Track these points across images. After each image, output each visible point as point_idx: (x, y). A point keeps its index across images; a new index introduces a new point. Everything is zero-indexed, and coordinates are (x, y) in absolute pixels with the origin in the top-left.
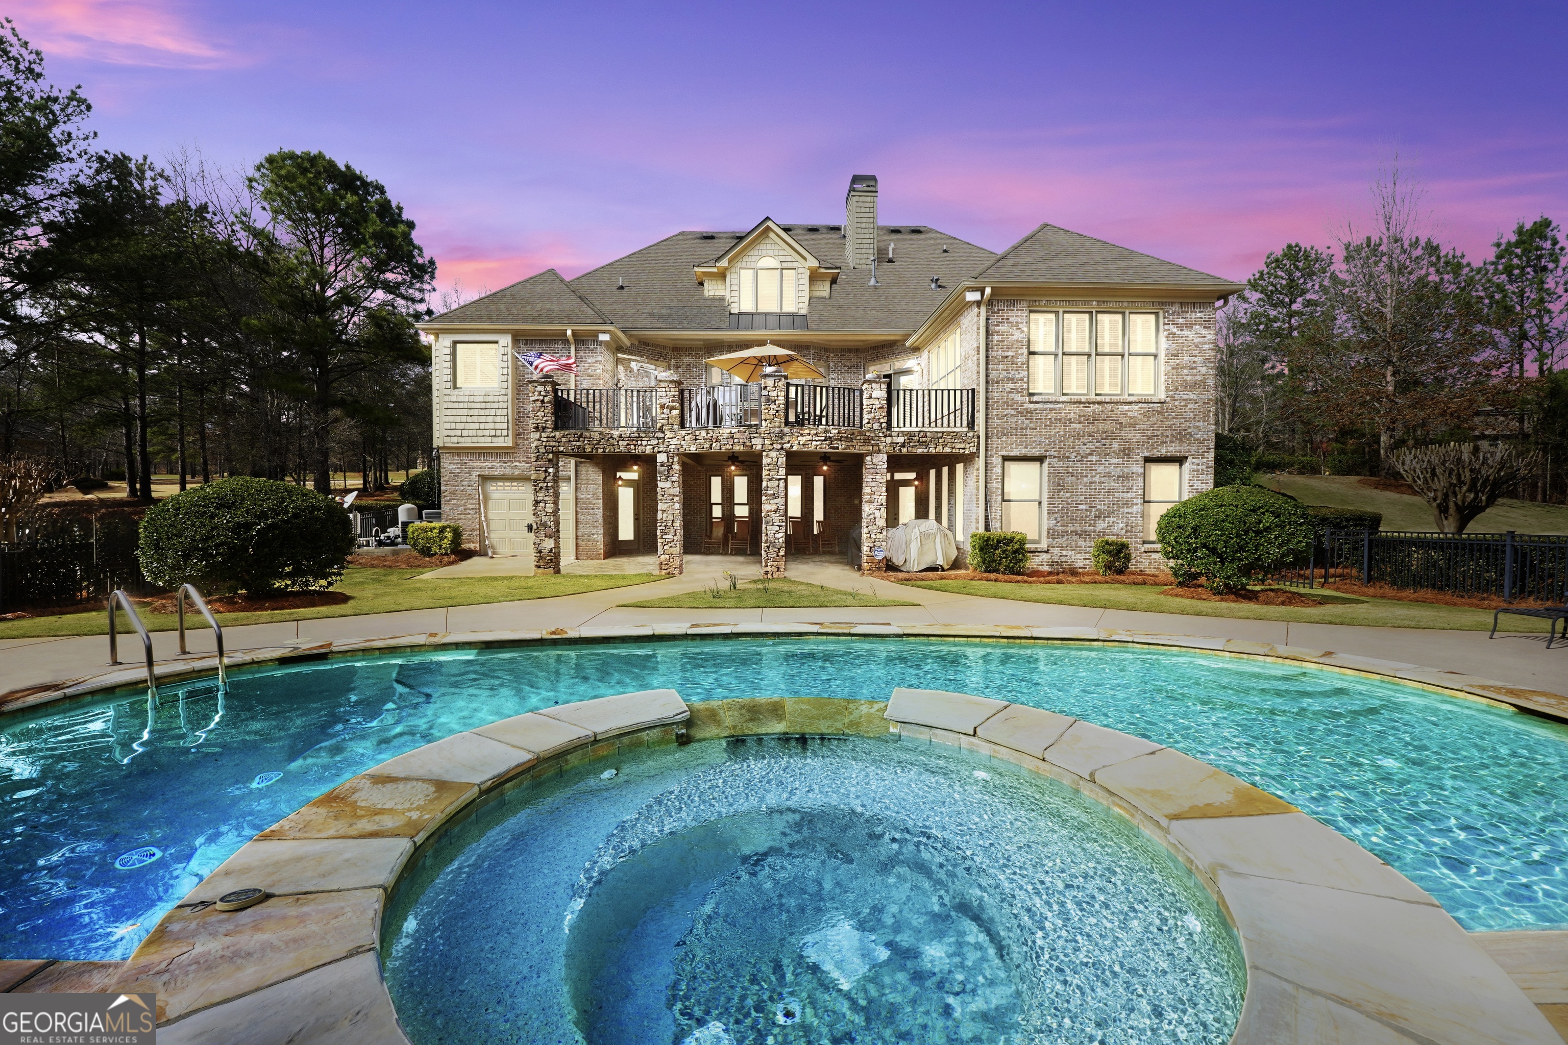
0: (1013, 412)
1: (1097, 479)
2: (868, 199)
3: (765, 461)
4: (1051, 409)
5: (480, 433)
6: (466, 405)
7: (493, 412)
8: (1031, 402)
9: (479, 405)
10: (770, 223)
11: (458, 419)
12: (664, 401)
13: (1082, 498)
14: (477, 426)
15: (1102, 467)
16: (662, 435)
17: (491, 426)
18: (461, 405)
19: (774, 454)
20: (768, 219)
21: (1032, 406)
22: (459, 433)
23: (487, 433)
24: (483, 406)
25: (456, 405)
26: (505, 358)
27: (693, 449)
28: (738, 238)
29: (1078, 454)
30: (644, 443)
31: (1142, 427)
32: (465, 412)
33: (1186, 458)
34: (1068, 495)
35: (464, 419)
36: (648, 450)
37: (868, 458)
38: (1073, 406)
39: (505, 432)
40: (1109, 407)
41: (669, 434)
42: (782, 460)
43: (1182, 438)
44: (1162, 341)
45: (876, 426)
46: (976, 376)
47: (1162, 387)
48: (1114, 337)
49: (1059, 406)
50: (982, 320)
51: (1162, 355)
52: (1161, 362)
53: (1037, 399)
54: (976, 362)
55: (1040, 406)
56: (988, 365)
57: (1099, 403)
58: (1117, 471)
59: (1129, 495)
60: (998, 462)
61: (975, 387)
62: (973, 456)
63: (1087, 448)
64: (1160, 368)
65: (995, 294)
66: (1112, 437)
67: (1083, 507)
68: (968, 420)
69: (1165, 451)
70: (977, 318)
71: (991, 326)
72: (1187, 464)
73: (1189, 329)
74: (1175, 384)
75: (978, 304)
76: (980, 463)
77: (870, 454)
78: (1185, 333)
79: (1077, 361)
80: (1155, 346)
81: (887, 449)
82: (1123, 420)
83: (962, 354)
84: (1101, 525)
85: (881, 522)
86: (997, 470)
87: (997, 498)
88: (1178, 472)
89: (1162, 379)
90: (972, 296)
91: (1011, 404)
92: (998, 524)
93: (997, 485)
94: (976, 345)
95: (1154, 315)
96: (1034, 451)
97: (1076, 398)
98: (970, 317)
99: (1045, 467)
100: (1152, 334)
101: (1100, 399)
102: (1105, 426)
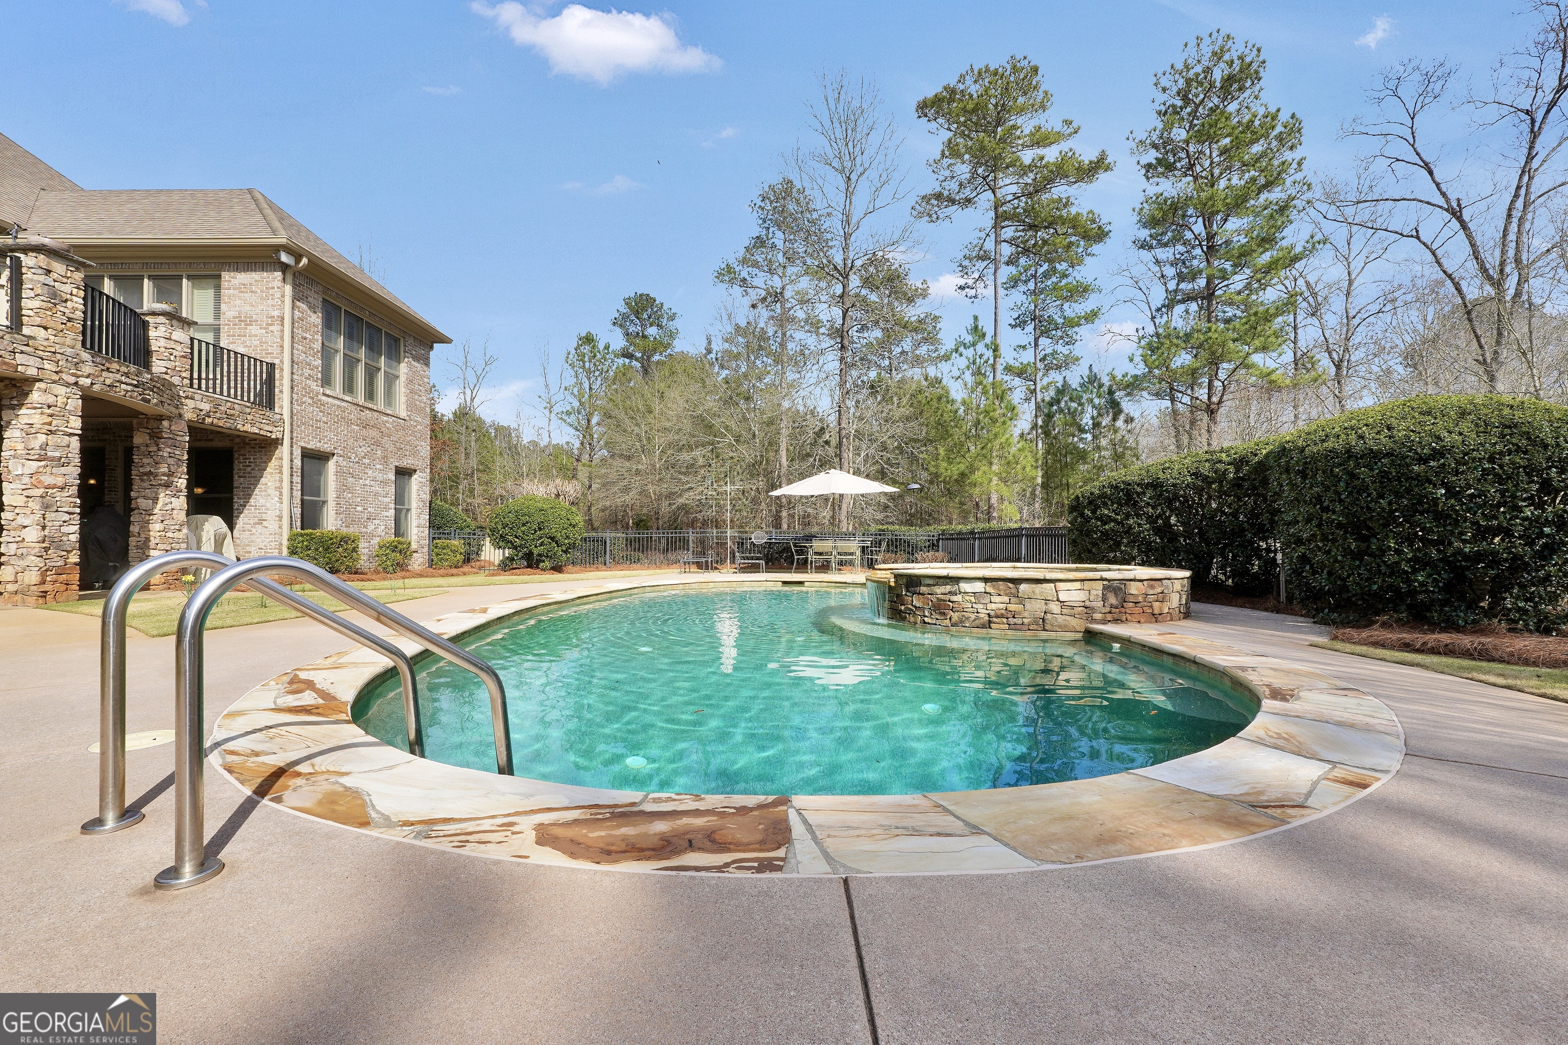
0: (310, 401)
1: (367, 482)
3: (36, 397)
4: (339, 407)
8: (324, 394)
13: (359, 500)
15: (371, 472)
19: (62, 389)
21: (324, 398)
29: (357, 456)
31: (395, 439)
33: (415, 471)
34: (350, 495)
37: (165, 423)
38: (354, 407)
40: (376, 414)
42: (77, 403)
43: (414, 453)
44: (403, 365)
45: (176, 380)
46: (275, 350)
47: (403, 407)
48: (374, 349)
49: (344, 404)
50: (288, 289)
51: (403, 378)
52: (402, 384)
53: (328, 392)
54: (277, 334)
55: (330, 400)
56: (293, 342)
57: (370, 409)
58: (380, 477)
59: (387, 500)
60: (298, 453)
61: (277, 361)
62: (276, 443)
63: (362, 451)
64: (401, 389)
65: (306, 268)
66: (378, 444)
67: (359, 509)
68: (267, 399)
69: (406, 463)
70: (280, 284)
71: (296, 298)
72: (415, 477)
73: (418, 361)
74: (411, 406)
75: (284, 268)
76: (284, 451)
77: (169, 418)
78: (416, 364)
79: (350, 363)
80: (397, 368)
81: (189, 415)
82: (383, 429)
83: (228, 311)
84: (371, 527)
85: (182, 516)
86: (298, 462)
87: (298, 494)
88: (409, 484)
89: (403, 399)
90: (284, 258)
91: (308, 392)
92: (299, 524)
93: (297, 479)
94: (276, 313)
95: (397, 340)
96: (326, 447)
97: (355, 401)
98: (255, 276)
99: (331, 465)
100: (395, 356)
101: (370, 406)
102: (373, 433)
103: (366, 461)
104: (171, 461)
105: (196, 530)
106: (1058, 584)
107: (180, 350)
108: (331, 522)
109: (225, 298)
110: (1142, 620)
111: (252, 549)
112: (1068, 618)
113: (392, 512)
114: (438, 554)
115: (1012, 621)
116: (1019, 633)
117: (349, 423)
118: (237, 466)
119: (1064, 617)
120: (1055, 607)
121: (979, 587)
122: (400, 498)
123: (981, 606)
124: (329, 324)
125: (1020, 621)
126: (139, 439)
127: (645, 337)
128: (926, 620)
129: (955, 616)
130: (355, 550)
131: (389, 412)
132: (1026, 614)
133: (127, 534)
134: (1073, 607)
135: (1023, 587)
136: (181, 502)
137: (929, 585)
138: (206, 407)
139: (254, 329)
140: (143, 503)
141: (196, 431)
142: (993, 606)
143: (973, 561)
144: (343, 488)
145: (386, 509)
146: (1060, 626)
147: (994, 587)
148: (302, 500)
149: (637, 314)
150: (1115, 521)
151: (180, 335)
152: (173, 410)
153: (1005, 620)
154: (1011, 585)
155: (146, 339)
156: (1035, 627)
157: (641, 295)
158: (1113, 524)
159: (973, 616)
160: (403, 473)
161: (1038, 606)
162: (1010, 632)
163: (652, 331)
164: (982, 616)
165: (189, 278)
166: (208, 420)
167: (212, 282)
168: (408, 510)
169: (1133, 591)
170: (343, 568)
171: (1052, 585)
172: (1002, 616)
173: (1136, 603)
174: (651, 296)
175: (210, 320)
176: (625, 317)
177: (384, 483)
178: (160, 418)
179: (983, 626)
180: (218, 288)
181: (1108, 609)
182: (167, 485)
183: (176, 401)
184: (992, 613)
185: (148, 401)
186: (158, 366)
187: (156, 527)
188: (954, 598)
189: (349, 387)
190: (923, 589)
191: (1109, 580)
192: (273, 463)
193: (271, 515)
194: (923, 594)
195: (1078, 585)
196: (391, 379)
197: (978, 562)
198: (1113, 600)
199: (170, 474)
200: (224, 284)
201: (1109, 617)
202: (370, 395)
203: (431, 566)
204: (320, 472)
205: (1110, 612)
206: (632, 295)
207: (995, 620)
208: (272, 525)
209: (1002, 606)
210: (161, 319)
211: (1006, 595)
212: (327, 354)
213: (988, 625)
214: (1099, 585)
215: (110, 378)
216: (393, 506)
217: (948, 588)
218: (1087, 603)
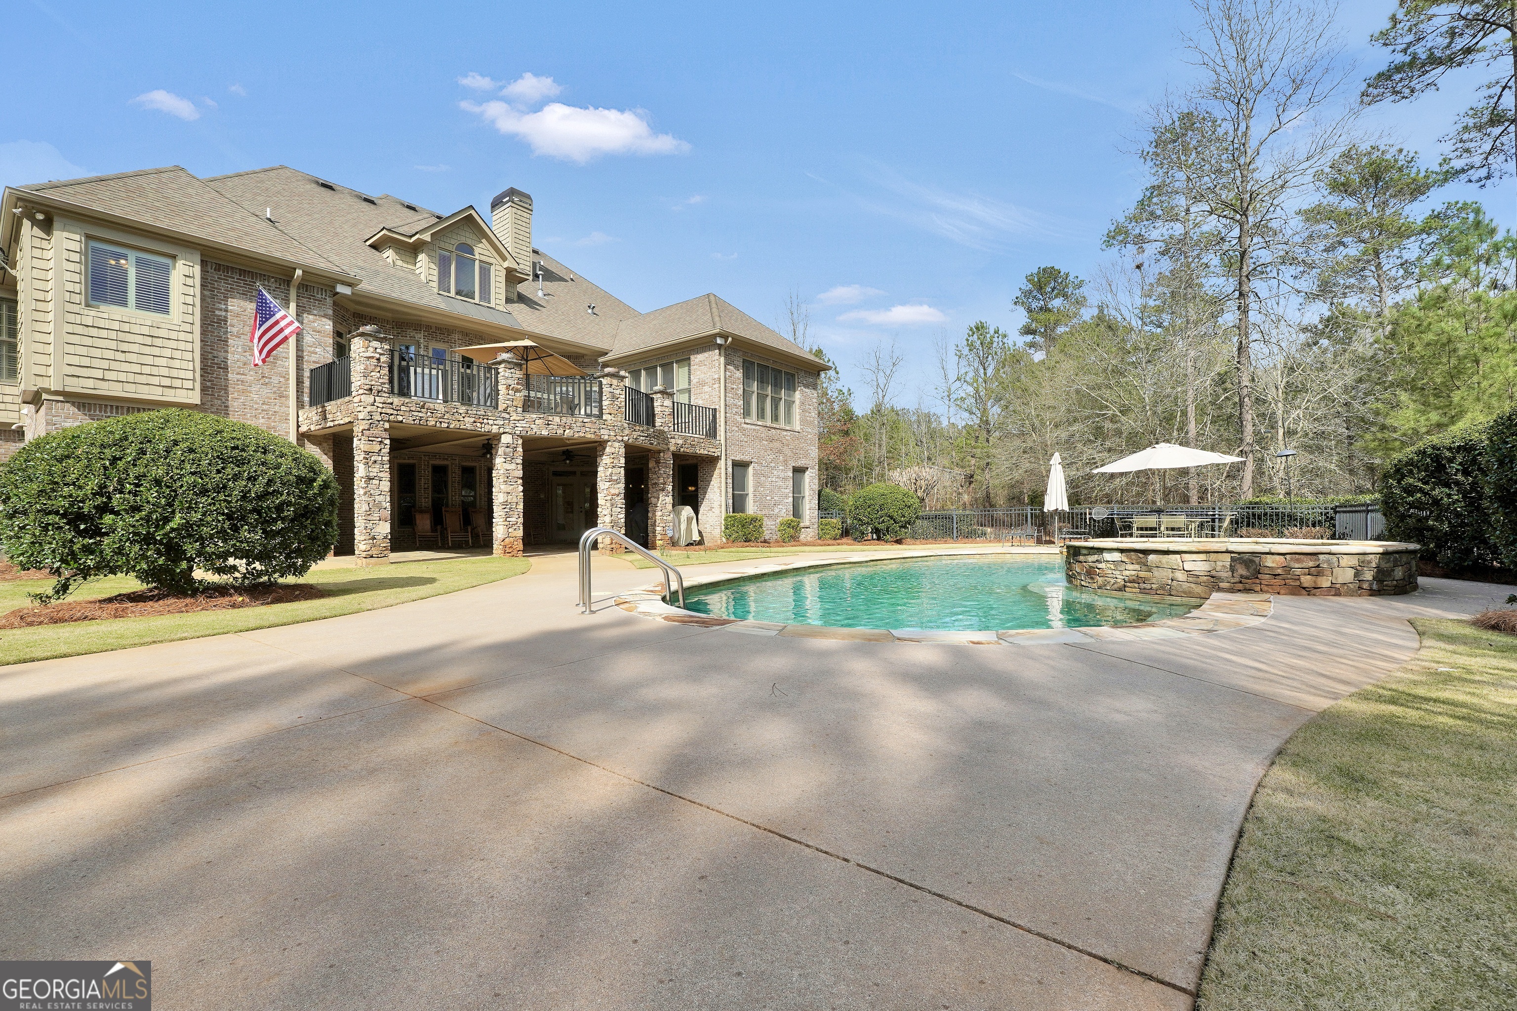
0: (737, 429)
1: (774, 479)
2: (525, 215)
3: (608, 450)
4: (754, 430)
5: (143, 379)
6: (113, 335)
7: (168, 353)
8: (745, 423)
9: (140, 339)
10: (472, 212)
11: (97, 353)
12: (510, 382)
13: (768, 492)
14: (137, 368)
15: (776, 472)
16: (507, 416)
17: (165, 372)
18: (104, 334)
19: (617, 444)
20: (471, 207)
21: (745, 426)
22: (99, 374)
23: (155, 381)
24: (148, 341)
25: (94, 332)
26: (190, 281)
27: (545, 433)
28: (438, 217)
29: (766, 462)
30: (491, 422)
31: (792, 447)
32: (113, 345)
33: (807, 469)
34: (763, 489)
35: (110, 354)
36: (495, 429)
37: (662, 454)
38: (764, 429)
39: (189, 384)
40: (779, 431)
41: (514, 417)
42: (623, 450)
43: (806, 456)
44: (797, 393)
45: (666, 429)
46: (717, 400)
47: (798, 423)
48: (777, 386)
49: (758, 427)
50: (722, 359)
51: (797, 402)
52: (797, 407)
53: (747, 421)
54: (717, 389)
55: (749, 426)
56: (725, 392)
57: (775, 428)
58: (782, 475)
59: (787, 491)
60: (730, 463)
61: (717, 407)
62: (718, 458)
63: (769, 458)
64: (796, 410)
65: (731, 343)
66: (780, 452)
67: (768, 498)
68: (712, 433)
69: (800, 463)
70: (717, 357)
71: (726, 364)
72: (807, 473)
73: (808, 388)
74: (803, 421)
75: (720, 347)
76: (721, 464)
77: (664, 451)
78: (807, 390)
79: (761, 398)
80: (793, 396)
81: (673, 448)
82: (784, 441)
83: (694, 380)
84: (776, 510)
85: (670, 507)
86: (730, 470)
87: (730, 490)
88: (803, 478)
89: (798, 417)
90: (719, 341)
91: (736, 423)
92: (731, 510)
93: (730, 481)
94: (716, 376)
95: (793, 375)
96: (747, 458)
97: (765, 424)
98: (706, 354)
99: (751, 470)
100: (792, 388)
101: (775, 426)
102: (777, 445)
103: (773, 465)
104: (665, 476)
105: (678, 514)
106: (1183, 555)
107: (668, 411)
108: (751, 509)
109: (692, 372)
110: (1282, 591)
111: (707, 526)
112: (1193, 585)
113: (791, 499)
114: (822, 530)
115: (1142, 586)
116: (1149, 597)
117: (762, 439)
118: (700, 474)
119: (1188, 585)
120: (1180, 576)
121: (1117, 556)
122: (797, 488)
123: (1118, 573)
124: (747, 376)
125: (1148, 587)
126: (651, 464)
127: (1048, 310)
128: (1083, 583)
129: (1100, 580)
130: (761, 526)
131: (788, 428)
132: (1154, 581)
133: (647, 518)
134: (1198, 576)
135: (1151, 557)
136: (669, 499)
137: (1085, 555)
138: (680, 442)
139: (706, 389)
140: (653, 500)
141: (676, 456)
142: (1127, 573)
143: (1367, 539)
144: (758, 485)
145: (787, 497)
146: (1185, 593)
147: (1127, 557)
148: (733, 494)
149: (1040, 288)
150: (1421, 490)
151: (668, 403)
152: (665, 446)
153: (1136, 585)
154: (1141, 555)
155: (653, 408)
156: (1162, 592)
157: (1044, 270)
158: (1419, 495)
159: (1113, 581)
160: (799, 471)
161: (1165, 574)
162: (1140, 595)
163: (1057, 303)
164: (1119, 580)
165: (677, 362)
166: (682, 450)
167: (686, 363)
168: (803, 497)
169: (1269, 564)
170: (753, 538)
171: (1178, 556)
172: (1133, 581)
173: (1275, 575)
174: (1056, 268)
175: (686, 386)
176: (1027, 294)
177: (785, 479)
178: (659, 452)
179: (1120, 590)
180: (689, 365)
181: (1237, 580)
182: (663, 490)
183: (666, 440)
184: (1127, 579)
185: (652, 444)
186: (658, 421)
187: (659, 514)
188: (1100, 566)
189: (761, 415)
190: (1081, 558)
191: (1239, 553)
192: (717, 472)
193: (716, 505)
194: (1081, 562)
195: (1203, 557)
196: (789, 404)
197: (1371, 539)
198: (1241, 571)
199: (664, 484)
200: (692, 363)
201: (1240, 586)
202: (775, 418)
203: (820, 538)
204: (744, 476)
205: (1241, 582)
206: (1036, 271)
207: (1128, 584)
208: (717, 511)
209: (1134, 573)
210: (659, 395)
211: (1138, 563)
212: (746, 396)
213: (1122, 589)
214: (1227, 557)
215: (635, 434)
216: (791, 495)
217: (1095, 558)
218: (1213, 573)
